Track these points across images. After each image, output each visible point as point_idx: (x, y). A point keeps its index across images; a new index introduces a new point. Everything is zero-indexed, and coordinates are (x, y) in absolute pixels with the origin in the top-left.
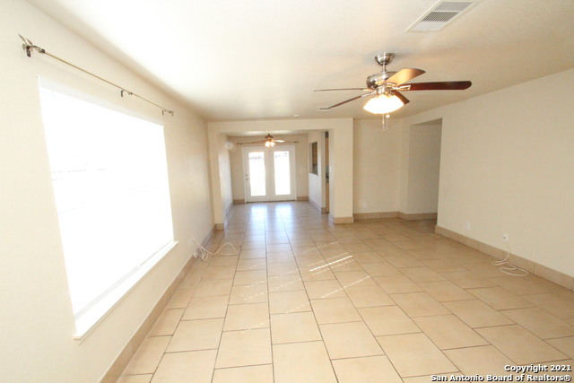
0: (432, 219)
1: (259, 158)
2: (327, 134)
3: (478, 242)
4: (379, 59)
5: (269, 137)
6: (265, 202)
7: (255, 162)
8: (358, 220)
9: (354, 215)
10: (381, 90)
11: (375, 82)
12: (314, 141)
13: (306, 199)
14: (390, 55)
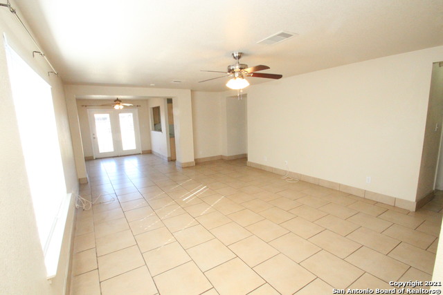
1: (105, 119)
2: (170, 101)
3: (272, 168)
4: (235, 55)
5: (118, 101)
6: (113, 157)
7: (101, 123)
8: (198, 163)
9: (195, 160)
10: (237, 75)
11: (233, 69)
12: (157, 106)
13: (150, 152)
14: (241, 53)
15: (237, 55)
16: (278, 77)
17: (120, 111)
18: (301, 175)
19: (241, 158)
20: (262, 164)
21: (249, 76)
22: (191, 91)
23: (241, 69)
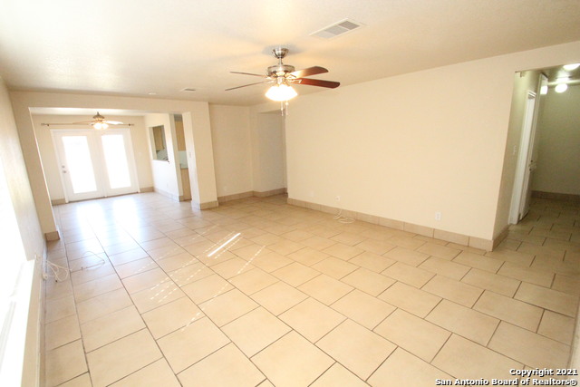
0: (283, 193)
2: (178, 119)
3: (321, 206)
4: (277, 53)
5: (99, 117)
6: (97, 198)
9: (219, 199)
10: (280, 80)
11: (275, 72)
12: (159, 125)
13: (152, 190)
14: (286, 50)
15: (280, 52)
16: (334, 85)
17: (103, 132)
18: (357, 213)
19: (280, 194)
20: (307, 200)
21: (296, 82)
22: (209, 104)
23: (286, 72)
